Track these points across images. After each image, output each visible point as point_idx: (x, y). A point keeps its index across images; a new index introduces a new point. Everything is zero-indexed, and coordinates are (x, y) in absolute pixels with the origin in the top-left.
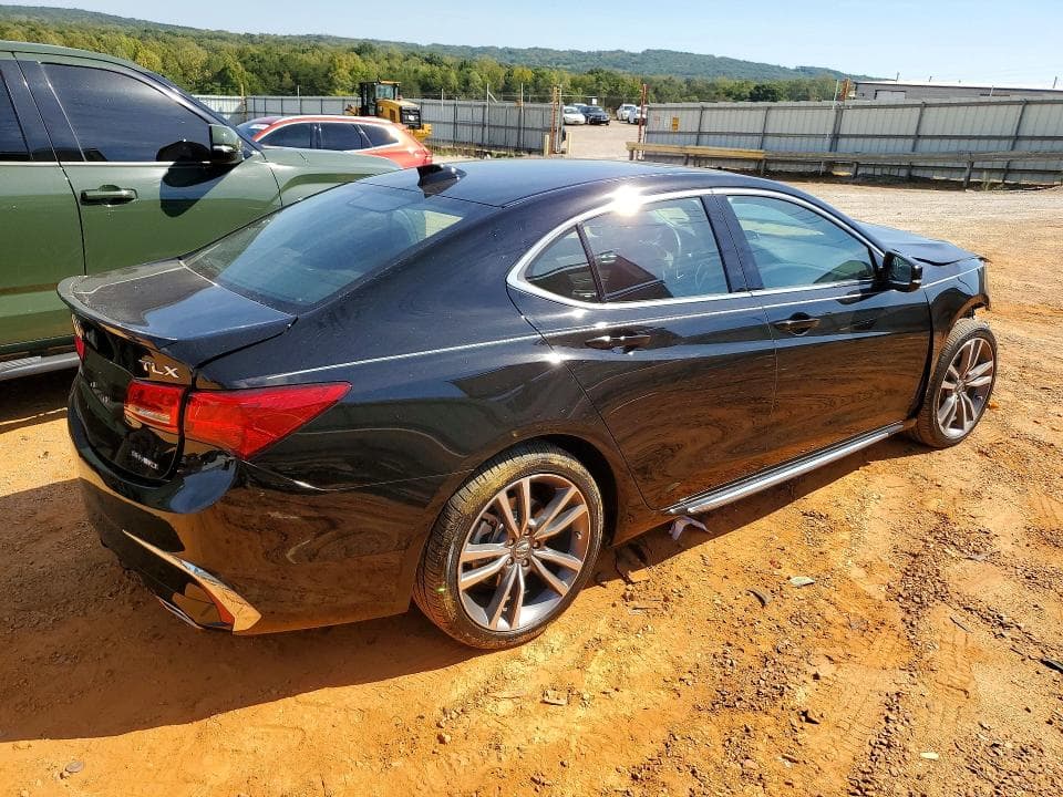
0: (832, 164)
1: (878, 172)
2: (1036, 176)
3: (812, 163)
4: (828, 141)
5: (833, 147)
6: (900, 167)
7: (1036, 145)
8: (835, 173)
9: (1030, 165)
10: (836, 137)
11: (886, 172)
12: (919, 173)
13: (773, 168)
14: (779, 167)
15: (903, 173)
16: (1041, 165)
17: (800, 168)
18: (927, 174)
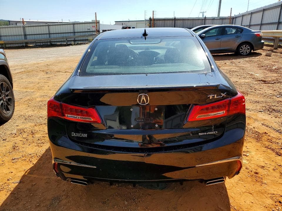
0: (27, 43)
1: (42, 44)
2: (81, 41)
3: (20, 43)
4: (23, 37)
5: (25, 38)
6: (47, 42)
7: (79, 34)
8: (29, 46)
9: (79, 39)
10: (25, 35)
11: (44, 44)
12: (53, 43)
13: (7, 46)
14: (9, 46)
15: (49, 44)
16: (82, 38)
17: (17, 45)
18: (55, 43)
